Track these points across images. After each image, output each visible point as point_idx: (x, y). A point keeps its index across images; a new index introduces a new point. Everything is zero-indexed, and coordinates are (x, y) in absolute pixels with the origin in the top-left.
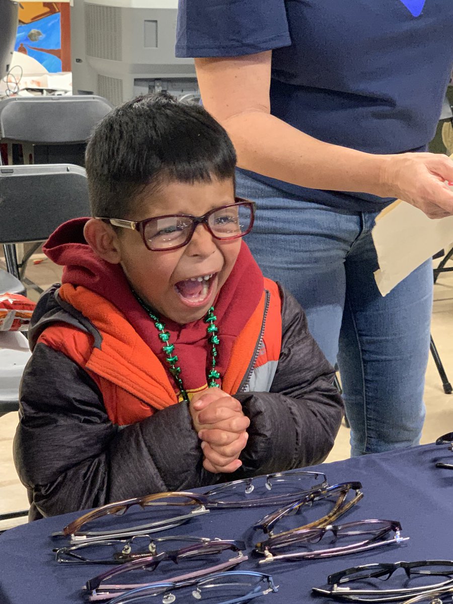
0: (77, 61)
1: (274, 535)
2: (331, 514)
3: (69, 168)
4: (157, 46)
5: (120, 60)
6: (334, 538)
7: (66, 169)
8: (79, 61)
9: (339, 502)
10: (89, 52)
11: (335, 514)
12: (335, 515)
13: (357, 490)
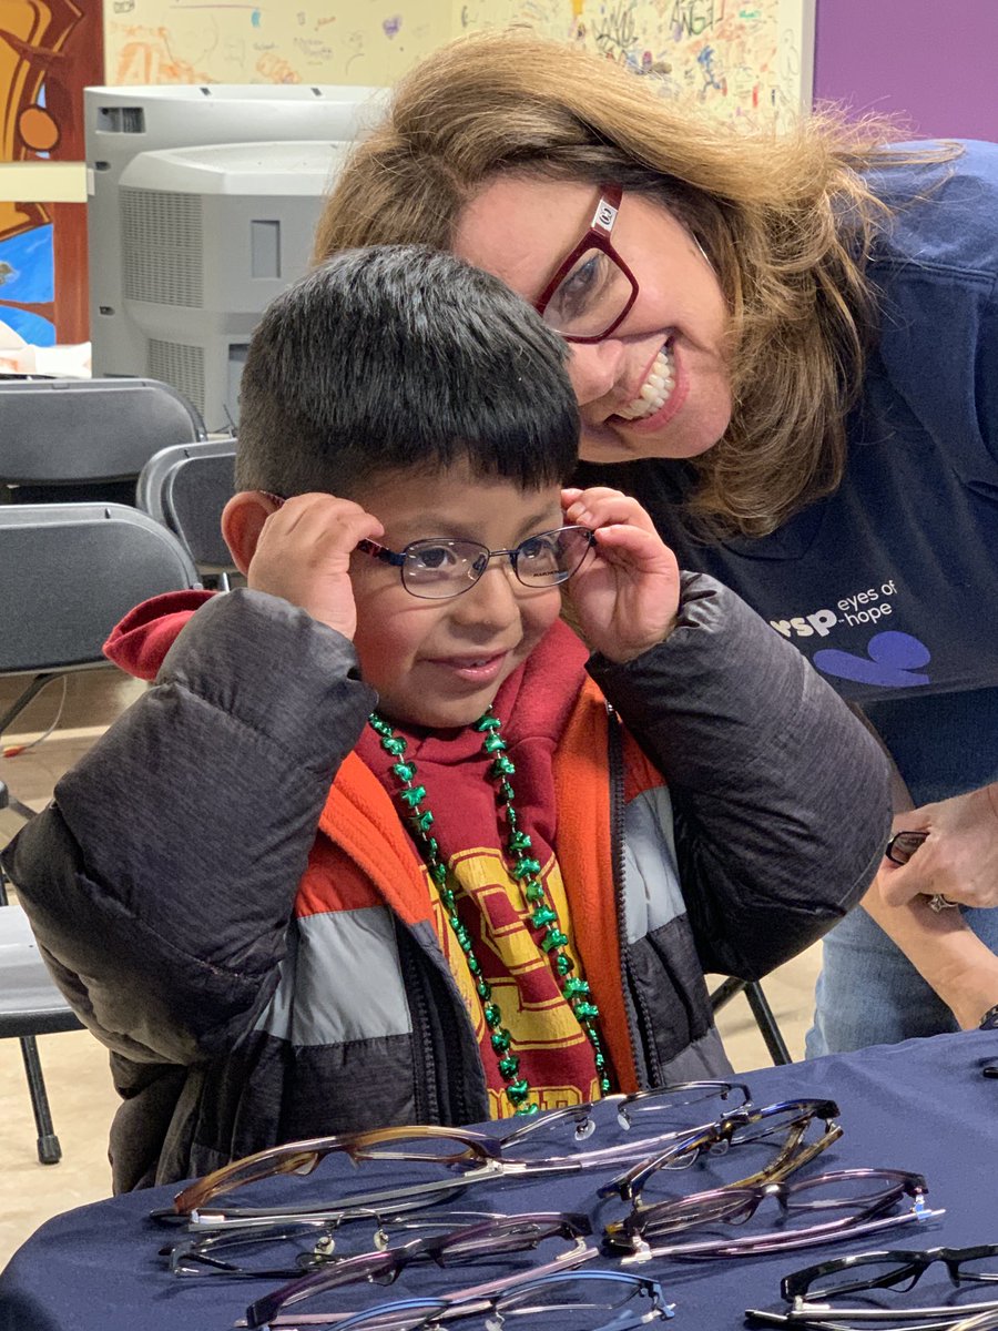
0: (102, 312)
1: (644, 1204)
2: (771, 1168)
3: (109, 511)
4: (279, 275)
5: (199, 305)
6: (781, 1215)
7: (104, 514)
8: (106, 310)
9: (790, 1144)
10: (130, 292)
11: (779, 1167)
12: (780, 1172)
13: (829, 1121)
